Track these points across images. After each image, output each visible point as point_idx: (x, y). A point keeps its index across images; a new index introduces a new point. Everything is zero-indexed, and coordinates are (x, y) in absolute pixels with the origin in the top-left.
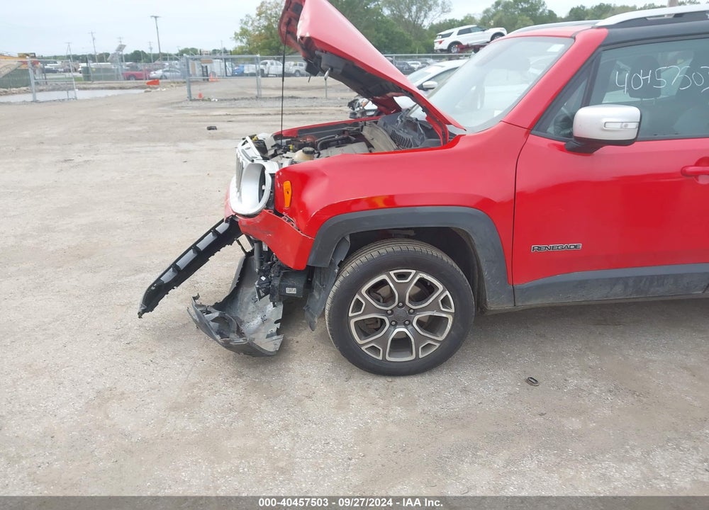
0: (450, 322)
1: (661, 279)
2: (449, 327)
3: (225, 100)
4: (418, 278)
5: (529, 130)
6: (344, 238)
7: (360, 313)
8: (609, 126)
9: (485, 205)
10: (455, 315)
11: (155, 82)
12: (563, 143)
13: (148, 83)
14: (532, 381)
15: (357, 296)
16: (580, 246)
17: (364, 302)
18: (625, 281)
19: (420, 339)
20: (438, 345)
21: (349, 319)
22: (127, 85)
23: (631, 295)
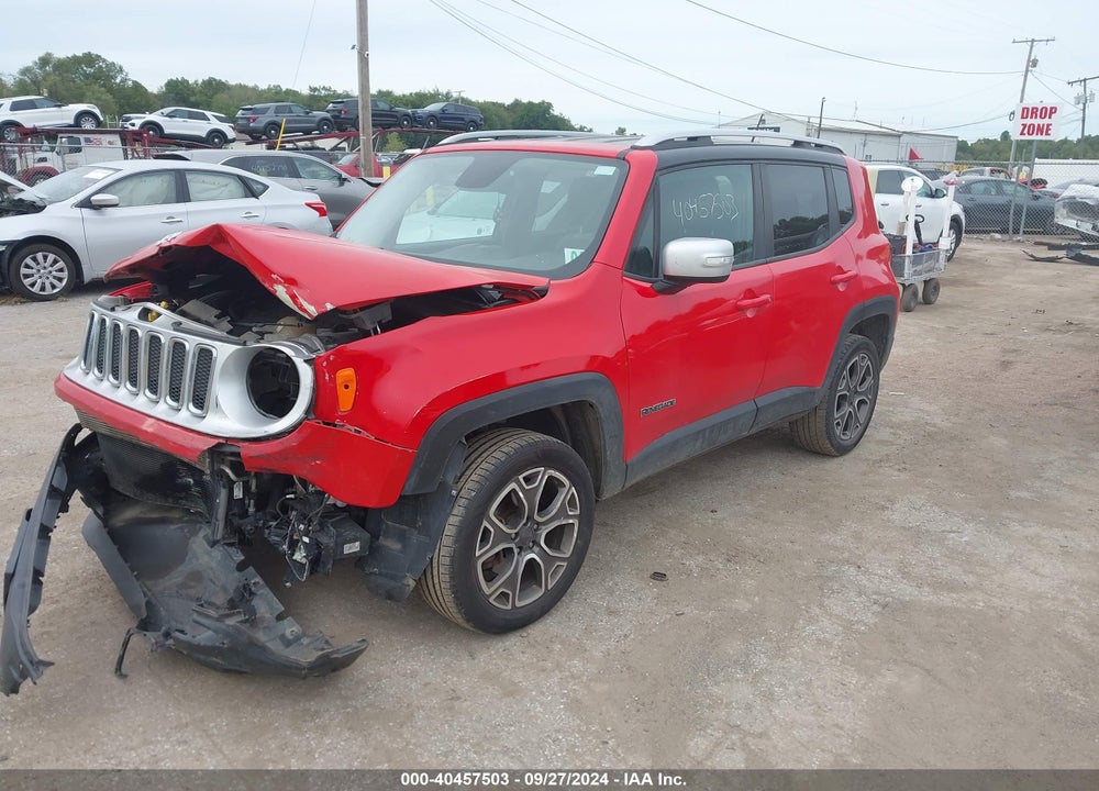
0: (576, 529)
2: (575, 535)
4: (546, 477)
5: (622, 271)
7: (488, 547)
8: (712, 263)
10: (580, 518)
12: (648, 285)
14: (660, 576)
15: (484, 524)
17: (492, 530)
19: (548, 559)
20: (565, 564)
21: (475, 560)
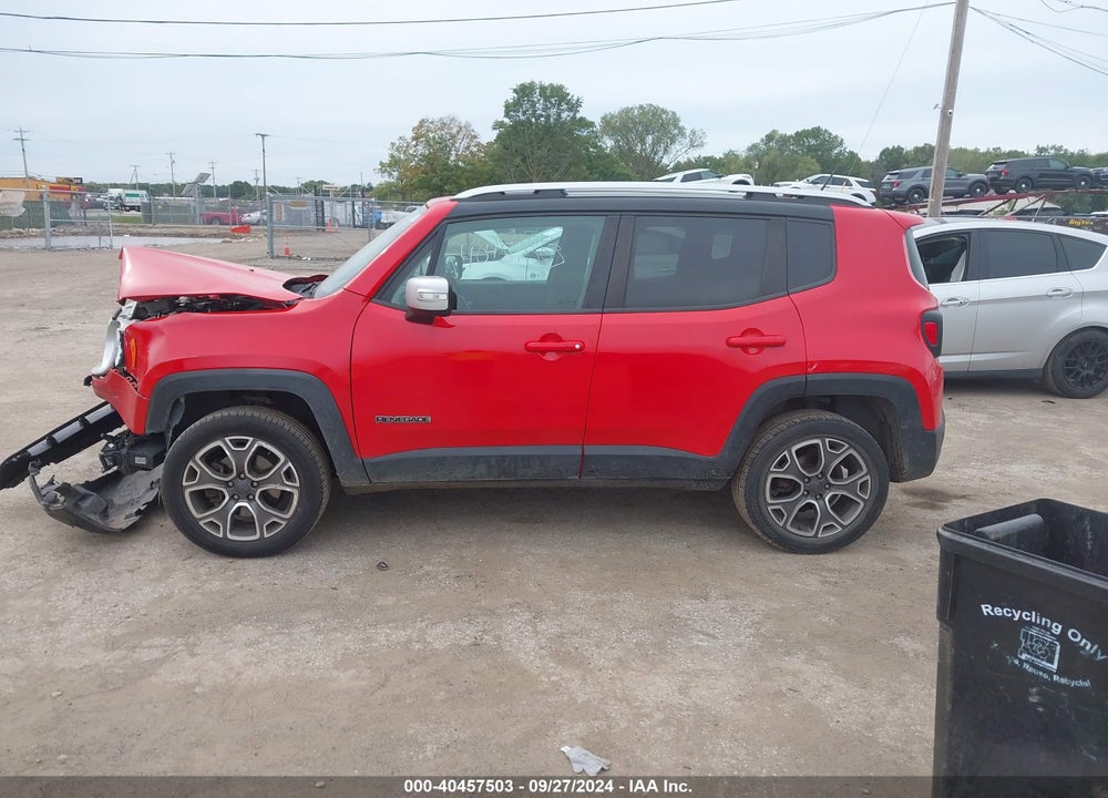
0: (296, 497)
1: (527, 459)
2: (295, 503)
3: (323, 259)
4: (256, 446)
5: (369, 298)
6: (178, 401)
7: (195, 482)
8: (425, 297)
9: (321, 372)
10: (301, 489)
11: (245, 228)
13: (233, 230)
14: (382, 566)
15: (191, 464)
16: (429, 419)
17: (199, 471)
18: (487, 459)
19: (263, 515)
20: (283, 522)
21: (183, 489)
22: (201, 231)
23: (499, 476)
